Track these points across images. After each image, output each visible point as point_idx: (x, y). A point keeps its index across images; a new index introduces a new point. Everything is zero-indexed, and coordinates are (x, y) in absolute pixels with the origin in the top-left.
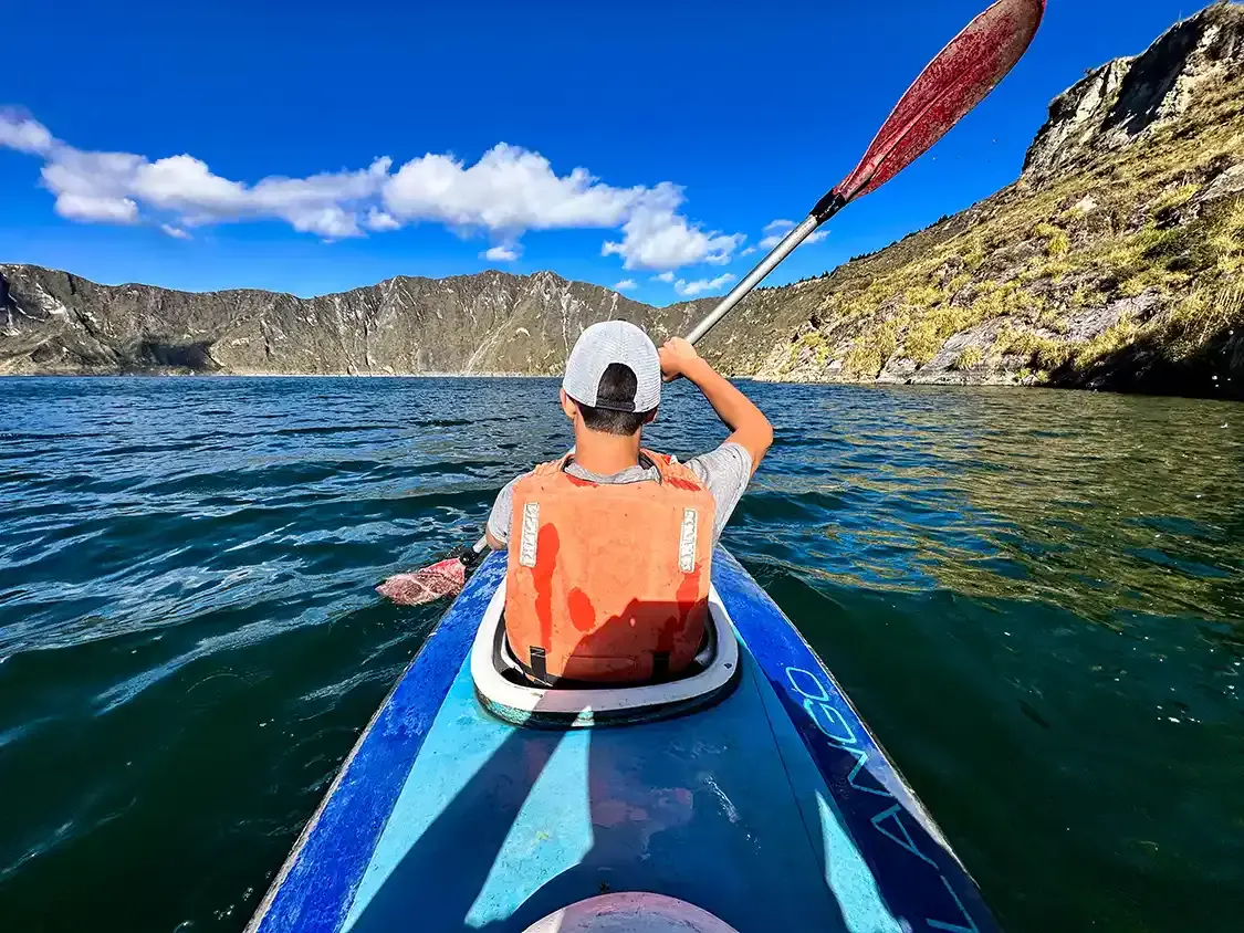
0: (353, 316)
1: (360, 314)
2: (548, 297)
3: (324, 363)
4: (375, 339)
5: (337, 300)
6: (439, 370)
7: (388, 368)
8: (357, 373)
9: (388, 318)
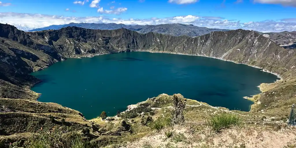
0: (201, 42)
1: (203, 41)
2: (250, 40)
3: (193, 52)
4: (204, 48)
5: (199, 38)
6: (215, 56)
7: (205, 55)
8: (198, 55)
9: (208, 43)
